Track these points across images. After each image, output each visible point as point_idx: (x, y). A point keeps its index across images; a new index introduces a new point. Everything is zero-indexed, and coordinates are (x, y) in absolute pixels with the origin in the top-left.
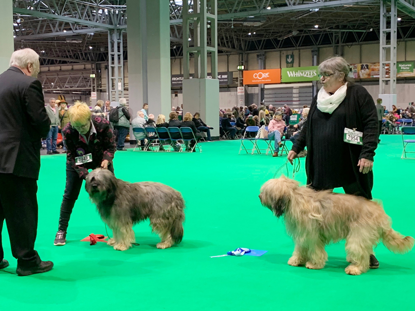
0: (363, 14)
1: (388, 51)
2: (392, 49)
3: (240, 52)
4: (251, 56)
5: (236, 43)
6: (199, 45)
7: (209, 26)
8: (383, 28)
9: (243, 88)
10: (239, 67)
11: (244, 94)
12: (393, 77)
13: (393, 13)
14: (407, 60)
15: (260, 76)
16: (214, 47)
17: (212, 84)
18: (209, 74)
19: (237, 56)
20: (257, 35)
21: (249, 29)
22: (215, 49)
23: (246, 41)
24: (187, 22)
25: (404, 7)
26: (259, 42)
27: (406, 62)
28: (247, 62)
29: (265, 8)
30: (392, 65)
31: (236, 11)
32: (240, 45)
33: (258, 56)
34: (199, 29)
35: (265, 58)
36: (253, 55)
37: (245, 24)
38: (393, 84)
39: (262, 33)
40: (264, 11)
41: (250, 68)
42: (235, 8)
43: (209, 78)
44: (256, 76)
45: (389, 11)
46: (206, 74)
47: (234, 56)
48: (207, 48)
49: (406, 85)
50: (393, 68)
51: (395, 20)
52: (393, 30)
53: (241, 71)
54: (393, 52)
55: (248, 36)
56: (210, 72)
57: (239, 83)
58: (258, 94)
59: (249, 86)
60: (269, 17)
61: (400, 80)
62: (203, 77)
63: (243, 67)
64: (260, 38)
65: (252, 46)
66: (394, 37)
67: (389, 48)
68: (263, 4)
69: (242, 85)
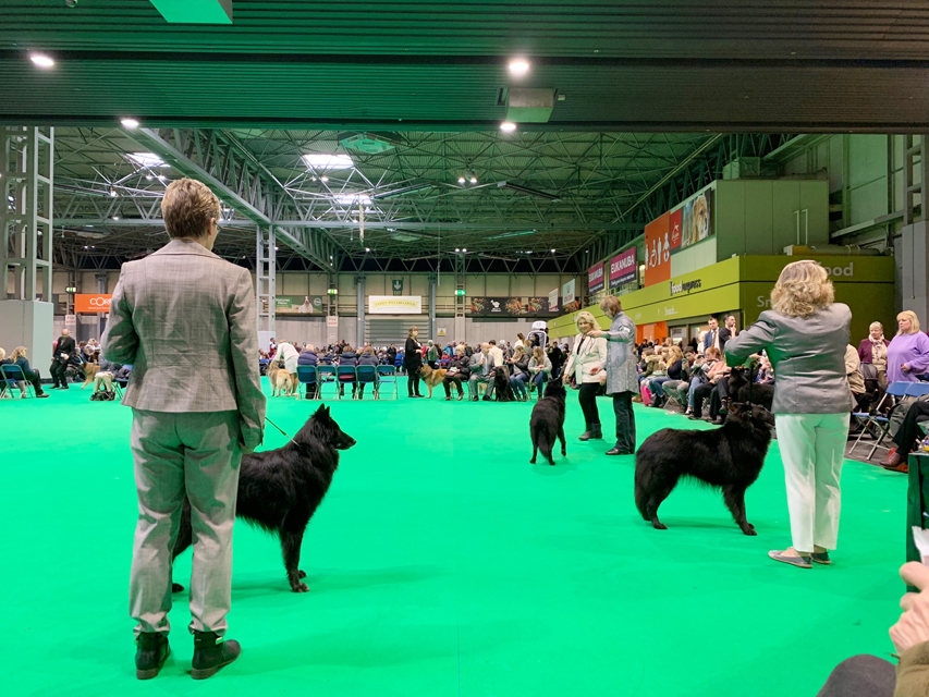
0: (234, 238)
1: (266, 282)
2: (270, 281)
3: (70, 268)
4: (86, 276)
5: (64, 257)
6: (23, 256)
7: (40, 233)
8: (260, 257)
9: (74, 316)
10: (68, 289)
11: (75, 324)
12: (272, 311)
13: (271, 241)
14: (285, 294)
15: (100, 302)
16: (48, 260)
17: (43, 310)
18: (38, 296)
19: (66, 274)
20: (97, 250)
21: (84, 241)
22: (49, 264)
23: (79, 257)
24: (5, 225)
25: (283, 236)
26: (99, 259)
27: (283, 296)
28: (80, 283)
29: (110, 217)
30: (270, 299)
31: (68, 216)
32: (71, 260)
33: (97, 276)
34: (23, 235)
35: (108, 280)
36: (89, 275)
37: (80, 234)
38: (272, 321)
39: (103, 247)
40: (109, 221)
41: (85, 290)
42: (67, 212)
43: (36, 301)
44: (94, 301)
45: (266, 238)
46: (34, 296)
47: (61, 274)
48: (36, 262)
49: (284, 322)
50: (271, 303)
51: (273, 249)
52: (272, 259)
53: (73, 294)
54: (272, 285)
55: (83, 250)
56: (41, 292)
57: (67, 309)
58: (96, 325)
59: (82, 314)
60: (115, 230)
61: (280, 316)
62: (28, 297)
63: (74, 290)
64: (100, 254)
65: (88, 264)
66: (272, 267)
67: (267, 280)
68: (109, 212)
69: (72, 311)
